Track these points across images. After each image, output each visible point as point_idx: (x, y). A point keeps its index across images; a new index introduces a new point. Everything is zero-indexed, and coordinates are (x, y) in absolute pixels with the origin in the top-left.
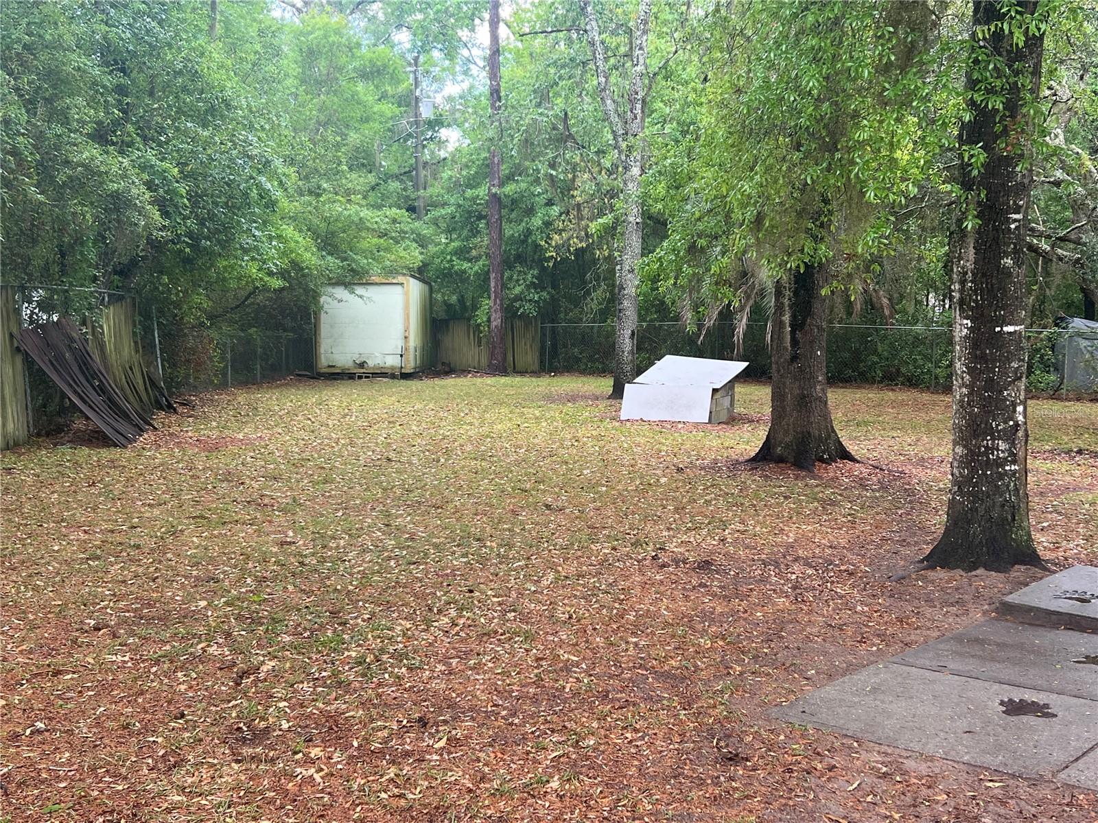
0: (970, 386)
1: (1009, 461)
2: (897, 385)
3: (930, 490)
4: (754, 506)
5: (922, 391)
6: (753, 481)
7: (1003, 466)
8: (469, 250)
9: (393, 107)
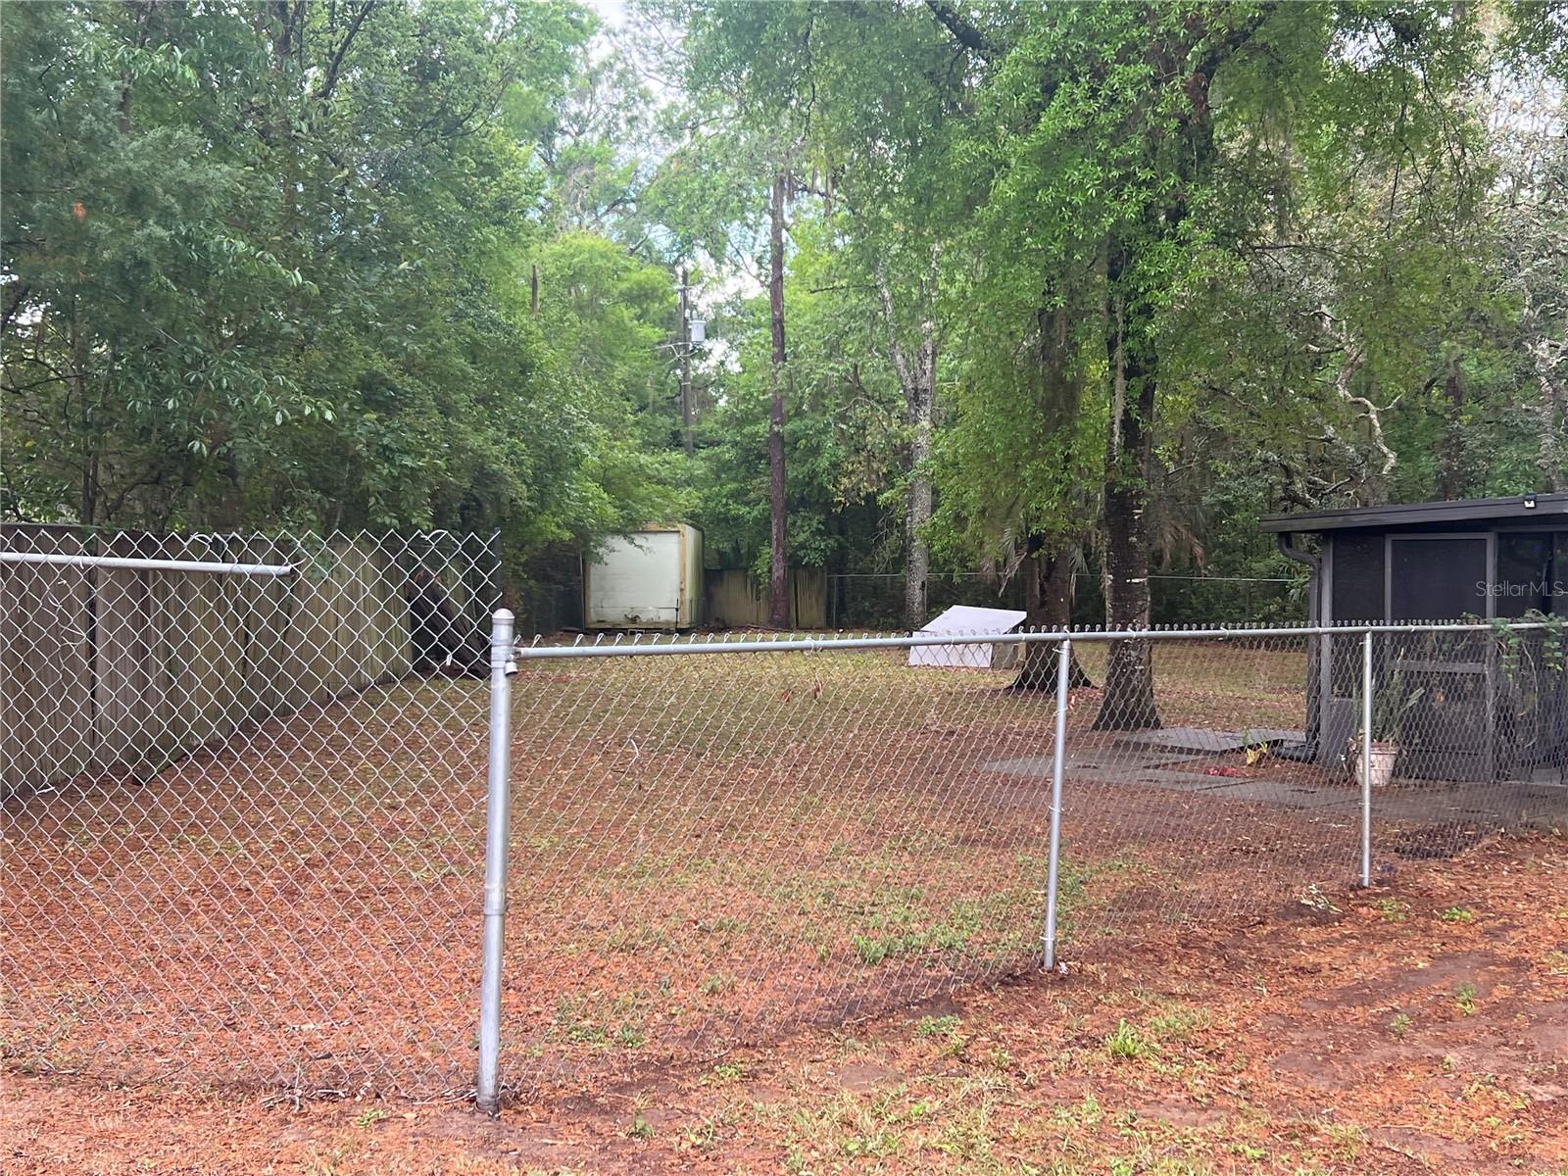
8: (747, 492)
9: (660, 332)
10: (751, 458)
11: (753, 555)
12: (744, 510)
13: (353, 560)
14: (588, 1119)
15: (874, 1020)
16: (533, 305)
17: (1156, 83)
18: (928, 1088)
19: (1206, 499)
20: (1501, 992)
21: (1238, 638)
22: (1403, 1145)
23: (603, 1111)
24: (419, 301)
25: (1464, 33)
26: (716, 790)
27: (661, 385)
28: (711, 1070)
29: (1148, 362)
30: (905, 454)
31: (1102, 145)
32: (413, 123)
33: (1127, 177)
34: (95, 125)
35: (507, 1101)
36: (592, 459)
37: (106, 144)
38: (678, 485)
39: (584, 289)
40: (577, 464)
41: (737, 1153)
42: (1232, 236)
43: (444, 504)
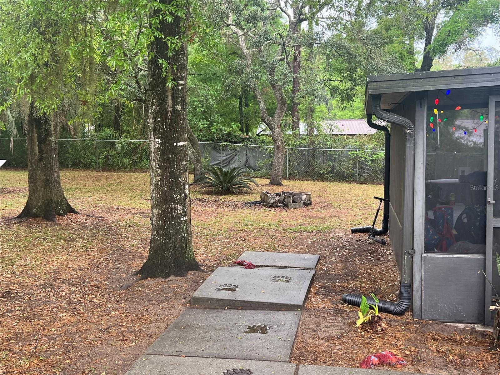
0: (162, 176)
1: (183, 215)
2: (79, 168)
3: (119, 226)
4: (27, 246)
5: (92, 171)
6: (22, 230)
7: (180, 218)
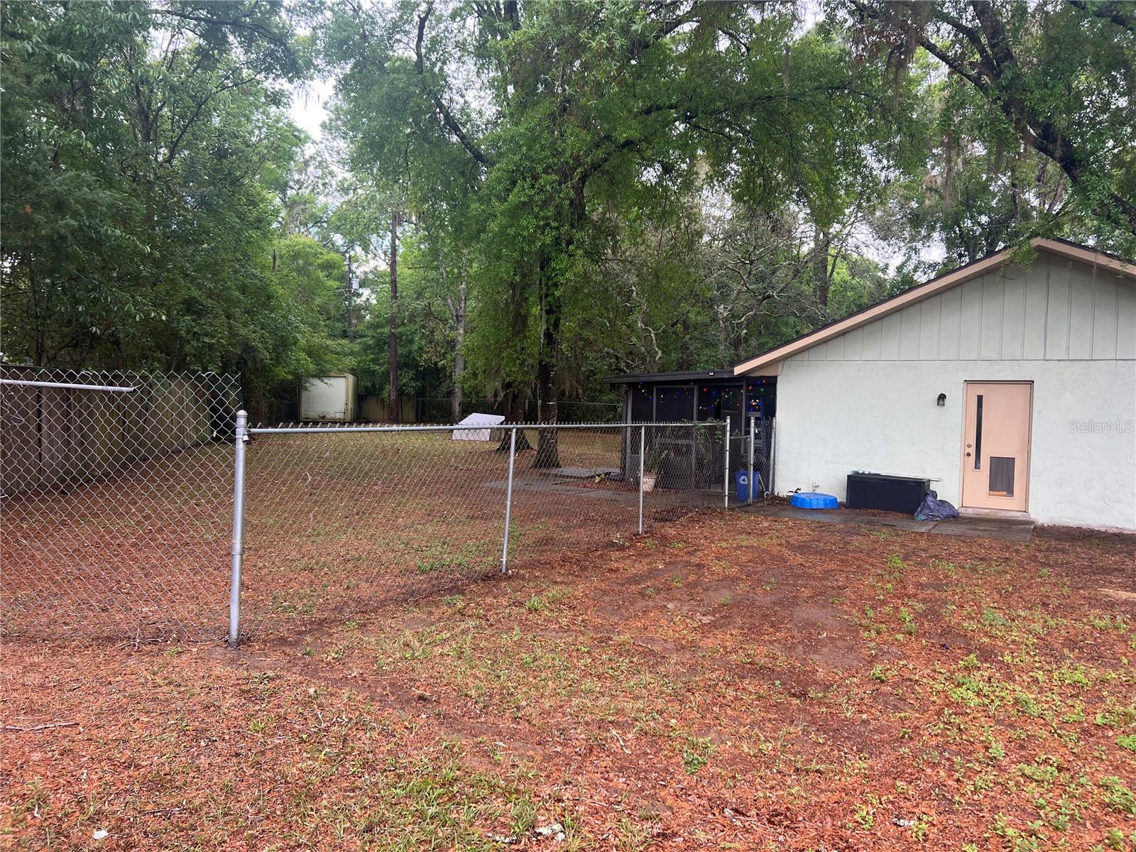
8: (379, 360)
9: (338, 283)
10: (381, 344)
11: (382, 389)
12: (377, 367)
13: (181, 386)
14: (283, 648)
15: (423, 599)
16: (274, 267)
17: (560, 184)
18: (446, 628)
19: (583, 369)
20: (692, 578)
21: (589, 428)
22: (647, 643)
23: (291, 644)
24: (216, 264)
25: (691, 172)
26: (357, 496)
27: (338, 309)
28: (344, 623)
29: (557, 307)
30: (451, 344)
31: (536, 210)
32: (214, 179)
33: (547, 224)
34: (38, 167)
35: (244, 641)
36: (303, 342)
37: (44, 177)
38: (345, 355)
39: (301, 262)
40: (295, 344)
41: (353, 660)
42: (594, 255)
43: (227, 361)
